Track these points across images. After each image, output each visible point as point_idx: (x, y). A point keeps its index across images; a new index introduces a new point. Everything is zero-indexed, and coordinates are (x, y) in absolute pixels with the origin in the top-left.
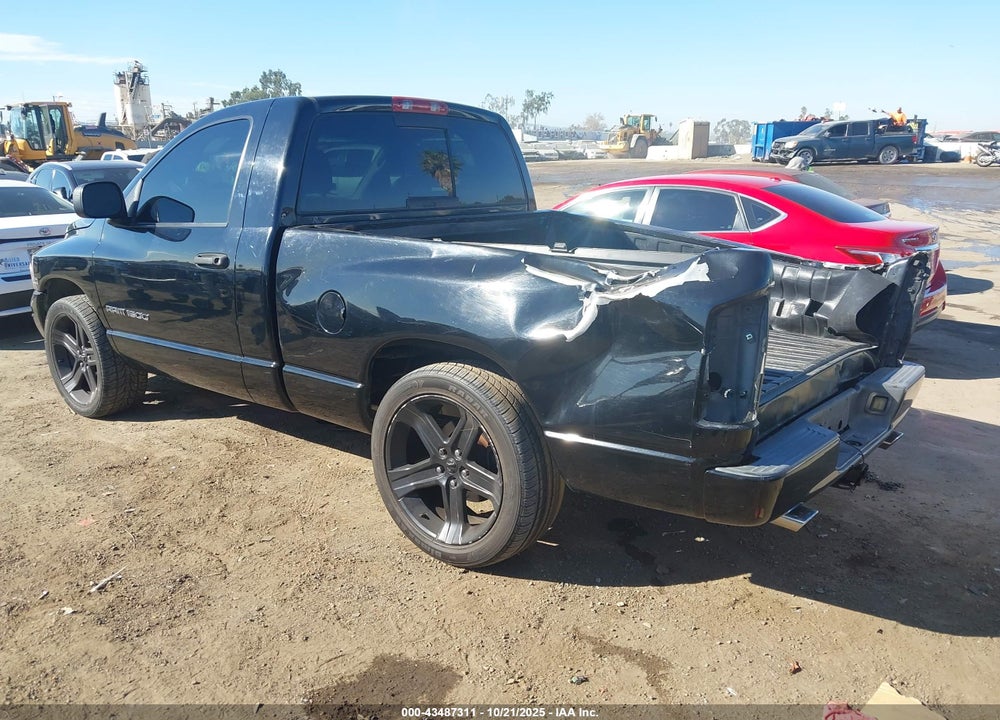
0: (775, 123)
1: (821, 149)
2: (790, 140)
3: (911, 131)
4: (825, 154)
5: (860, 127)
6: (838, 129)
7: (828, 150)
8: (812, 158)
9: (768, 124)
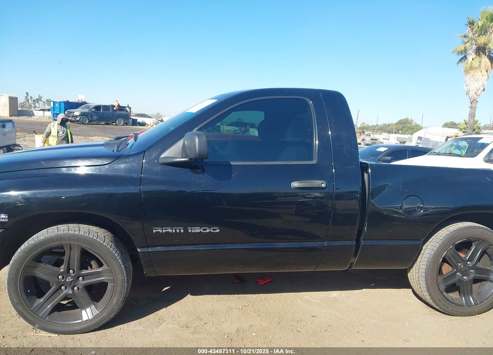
0: (64, 102)
1: (92, 116)
2: (76, 111)
3: (127, 111)
4: (93, 119)
5: (106, 108)
6: (98, 108)
7: (95, 117)
8: (88, 121)
9: (60, 102)
